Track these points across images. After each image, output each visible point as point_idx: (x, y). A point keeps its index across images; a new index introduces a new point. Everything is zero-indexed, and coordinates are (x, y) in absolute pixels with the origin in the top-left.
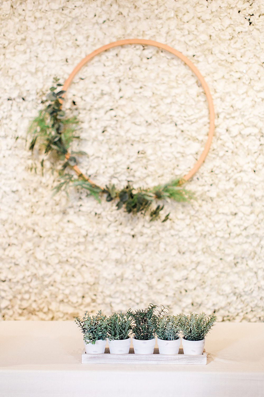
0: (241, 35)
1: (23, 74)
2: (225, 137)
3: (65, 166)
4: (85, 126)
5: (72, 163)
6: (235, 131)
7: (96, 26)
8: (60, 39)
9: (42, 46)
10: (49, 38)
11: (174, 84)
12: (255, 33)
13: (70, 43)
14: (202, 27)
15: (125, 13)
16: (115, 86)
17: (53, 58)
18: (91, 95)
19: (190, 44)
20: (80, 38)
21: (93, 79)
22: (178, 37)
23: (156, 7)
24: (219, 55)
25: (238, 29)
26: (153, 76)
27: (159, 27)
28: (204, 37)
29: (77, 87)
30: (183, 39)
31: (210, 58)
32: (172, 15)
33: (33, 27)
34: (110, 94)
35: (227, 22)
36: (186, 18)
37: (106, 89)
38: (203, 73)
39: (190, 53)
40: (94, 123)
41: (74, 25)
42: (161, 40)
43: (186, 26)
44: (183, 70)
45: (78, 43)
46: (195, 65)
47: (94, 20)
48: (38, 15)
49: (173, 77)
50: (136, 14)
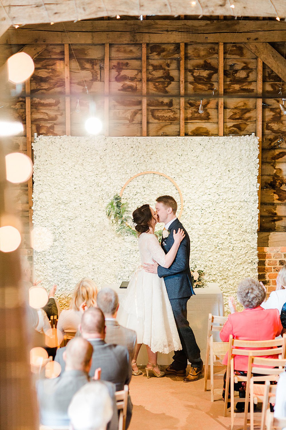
0: (193, 170)
1: (105, 185)
2: (187, 210)
3: (122, 222)
4: (130, 206)
5: (125, 221)
6: (191, 208)
7: (135, 166)
8: (120, 171)
9: (113, 173)
10: (115, 171)
11: (166, 189)
12: (199, 169)
13: (124, 173)
14: (178, 166)
15: (146, 161)
16: (142, 189)
17: (116, 178)
18: (132, 193)
19: (173, 173)
20: (128, 170)
21: (133, 187)
22: (168, 170)
23: (159, 158)
24: (184, 177)
25: (192, 167)
26: (158, 185)
27: (160, 166)
28: (179, 171)
29: (127, 190)
30: (170, 171)
31: (181, 179)
32: (166, 162)
33: (109, 166)
34: (140, 193)
35: (188, 164)
36: (171, 163)
37: (139, 191)
38: (178, 185)
39: (173, 177)
40: (133, 205)
41: (126, 165)
42: (161, 172)
43: (171, 166)
44: (170, 184)
45: (127, 172)
46: (175, 181)
47: (134, 164)
48: (111, 162)
49: (166, 186)
50: (151, 161)
